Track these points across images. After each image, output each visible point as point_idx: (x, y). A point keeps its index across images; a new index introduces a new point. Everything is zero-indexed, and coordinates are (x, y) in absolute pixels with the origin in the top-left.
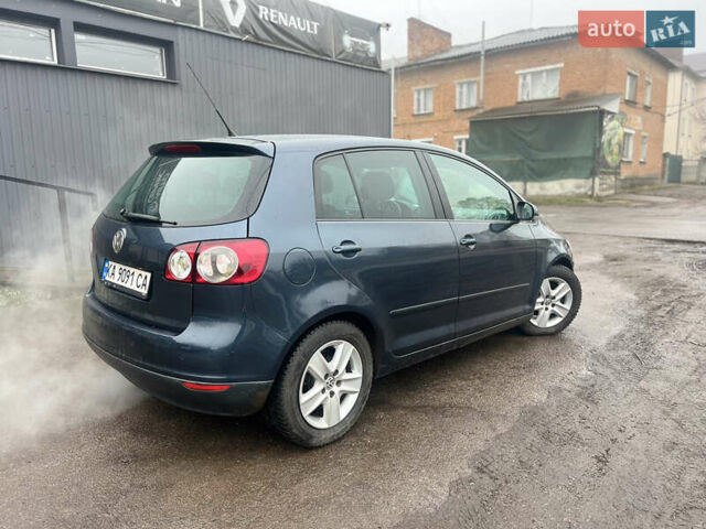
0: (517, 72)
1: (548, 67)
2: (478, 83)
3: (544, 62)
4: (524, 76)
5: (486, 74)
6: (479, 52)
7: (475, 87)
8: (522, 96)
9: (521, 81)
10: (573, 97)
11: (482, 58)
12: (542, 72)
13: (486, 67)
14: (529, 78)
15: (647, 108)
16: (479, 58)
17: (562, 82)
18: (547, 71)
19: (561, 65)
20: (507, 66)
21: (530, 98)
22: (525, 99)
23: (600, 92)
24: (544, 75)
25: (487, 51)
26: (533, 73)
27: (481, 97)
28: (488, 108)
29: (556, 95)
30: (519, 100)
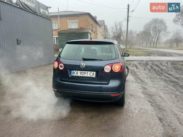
0: (68, 21)
1: (75, 21)
2: (58, 23)
3: (74, 20)
4: (69, 22)
5: (60, 21)
6: (58, 15)
7: (57, 24)
8: (69, 27)
9: (69, 24)
10: (81, 29)
11: (59, 17)
12: (73, 22)
13: (60, 19)
14: (71, 23)
15: (94, 32)
16: (58, 17)
17: (78, 25)
18: (75, 22)
19: (78, 21)
20: (65, 20)
21: (71, 28)
22: (70, 28)
23: (87, 28)
24: (74, 23)
25: (60, 15)
26: (71, 22)
27: (59, 27)
28: (61, 30)
29: (77, 28)
30: (69, 28)
